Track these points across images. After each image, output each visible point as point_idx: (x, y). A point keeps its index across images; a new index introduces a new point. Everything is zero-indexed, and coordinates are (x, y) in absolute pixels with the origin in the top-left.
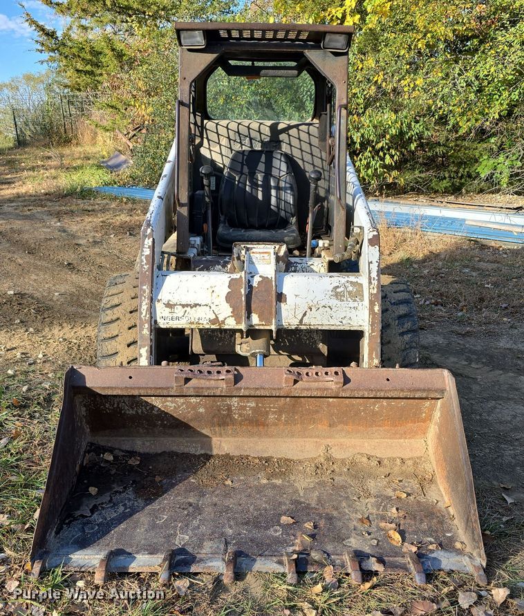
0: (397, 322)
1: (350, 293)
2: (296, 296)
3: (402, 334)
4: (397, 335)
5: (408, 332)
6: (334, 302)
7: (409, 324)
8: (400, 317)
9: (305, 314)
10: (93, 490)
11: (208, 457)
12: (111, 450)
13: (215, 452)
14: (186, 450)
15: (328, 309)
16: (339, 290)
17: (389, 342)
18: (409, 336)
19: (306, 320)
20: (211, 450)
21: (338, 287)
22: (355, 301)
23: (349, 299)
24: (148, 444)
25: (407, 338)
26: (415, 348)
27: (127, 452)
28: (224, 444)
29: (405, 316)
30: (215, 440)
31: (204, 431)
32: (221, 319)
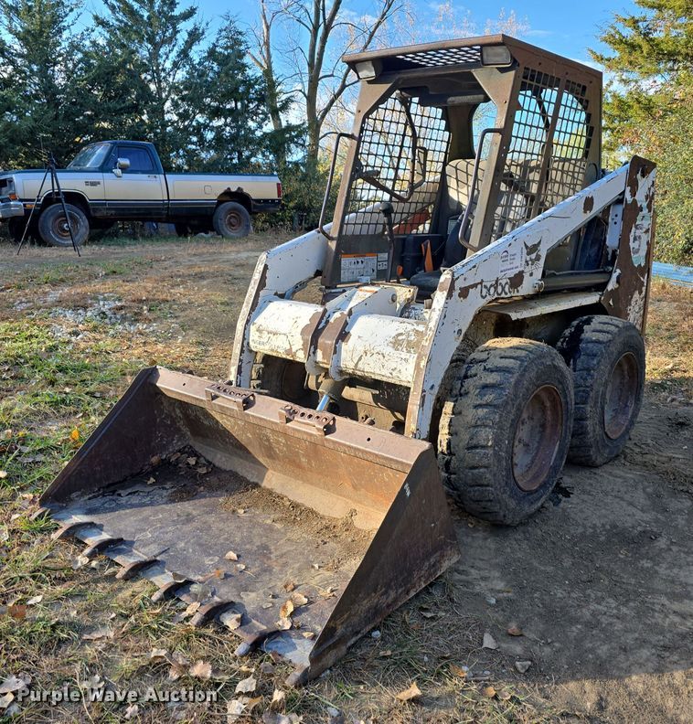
0: (478, 390)
1: (409, 342)
2: (359, 337)
3: (476, 407)
4: (471, 406)
5: (487, 405)
6: (389, 350)
7: (491, 397)
8: (485, 387)
9: (360, 359)
10: (152, 480)
11: (256, 485)
12: (197, 456)
13: (263, 485)
14: (245, 475)
15: (381, 356)
16: (400, 338)
17: (460, 413)
18: (485, 410)
19: (360, 366)
20: (262, 480)
21: (401, 334)
22: (409, 352)
23: (404, 349)
24: (224, 459)
25: (481, 412)
26: (490, 427)
27: (208, 461)
28: (273, 480)
29: (492, 386)
30: (269, 474)
31: (261, 460)
32: (294, 350)
